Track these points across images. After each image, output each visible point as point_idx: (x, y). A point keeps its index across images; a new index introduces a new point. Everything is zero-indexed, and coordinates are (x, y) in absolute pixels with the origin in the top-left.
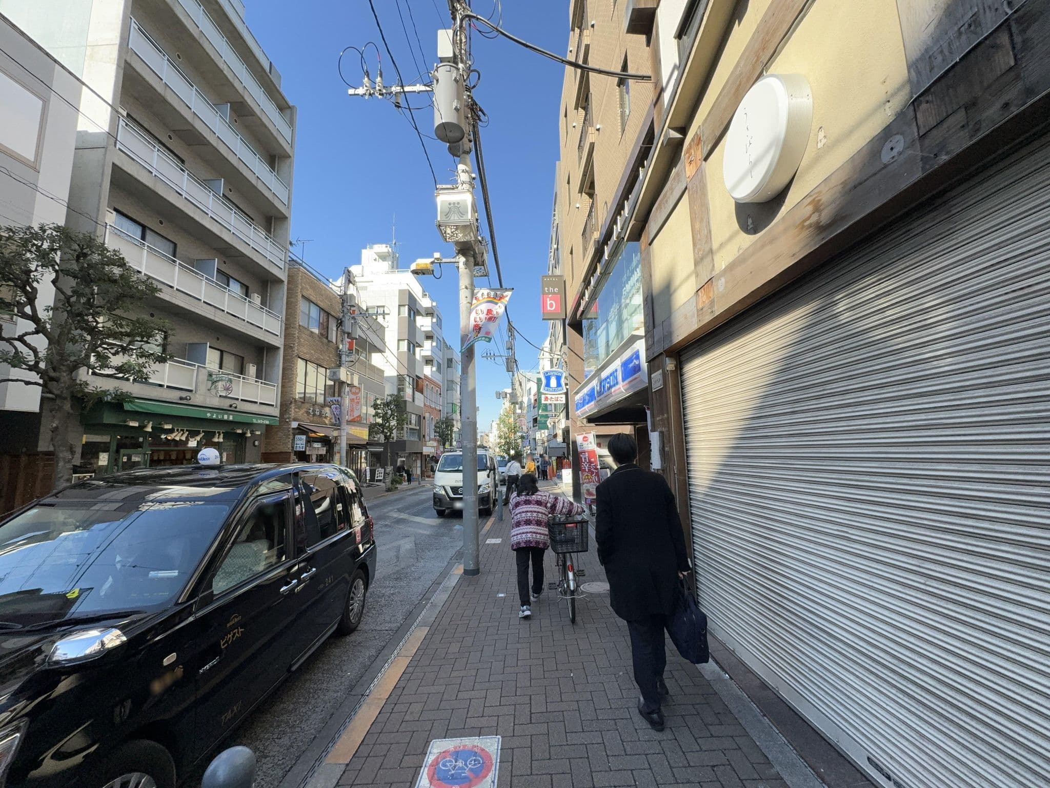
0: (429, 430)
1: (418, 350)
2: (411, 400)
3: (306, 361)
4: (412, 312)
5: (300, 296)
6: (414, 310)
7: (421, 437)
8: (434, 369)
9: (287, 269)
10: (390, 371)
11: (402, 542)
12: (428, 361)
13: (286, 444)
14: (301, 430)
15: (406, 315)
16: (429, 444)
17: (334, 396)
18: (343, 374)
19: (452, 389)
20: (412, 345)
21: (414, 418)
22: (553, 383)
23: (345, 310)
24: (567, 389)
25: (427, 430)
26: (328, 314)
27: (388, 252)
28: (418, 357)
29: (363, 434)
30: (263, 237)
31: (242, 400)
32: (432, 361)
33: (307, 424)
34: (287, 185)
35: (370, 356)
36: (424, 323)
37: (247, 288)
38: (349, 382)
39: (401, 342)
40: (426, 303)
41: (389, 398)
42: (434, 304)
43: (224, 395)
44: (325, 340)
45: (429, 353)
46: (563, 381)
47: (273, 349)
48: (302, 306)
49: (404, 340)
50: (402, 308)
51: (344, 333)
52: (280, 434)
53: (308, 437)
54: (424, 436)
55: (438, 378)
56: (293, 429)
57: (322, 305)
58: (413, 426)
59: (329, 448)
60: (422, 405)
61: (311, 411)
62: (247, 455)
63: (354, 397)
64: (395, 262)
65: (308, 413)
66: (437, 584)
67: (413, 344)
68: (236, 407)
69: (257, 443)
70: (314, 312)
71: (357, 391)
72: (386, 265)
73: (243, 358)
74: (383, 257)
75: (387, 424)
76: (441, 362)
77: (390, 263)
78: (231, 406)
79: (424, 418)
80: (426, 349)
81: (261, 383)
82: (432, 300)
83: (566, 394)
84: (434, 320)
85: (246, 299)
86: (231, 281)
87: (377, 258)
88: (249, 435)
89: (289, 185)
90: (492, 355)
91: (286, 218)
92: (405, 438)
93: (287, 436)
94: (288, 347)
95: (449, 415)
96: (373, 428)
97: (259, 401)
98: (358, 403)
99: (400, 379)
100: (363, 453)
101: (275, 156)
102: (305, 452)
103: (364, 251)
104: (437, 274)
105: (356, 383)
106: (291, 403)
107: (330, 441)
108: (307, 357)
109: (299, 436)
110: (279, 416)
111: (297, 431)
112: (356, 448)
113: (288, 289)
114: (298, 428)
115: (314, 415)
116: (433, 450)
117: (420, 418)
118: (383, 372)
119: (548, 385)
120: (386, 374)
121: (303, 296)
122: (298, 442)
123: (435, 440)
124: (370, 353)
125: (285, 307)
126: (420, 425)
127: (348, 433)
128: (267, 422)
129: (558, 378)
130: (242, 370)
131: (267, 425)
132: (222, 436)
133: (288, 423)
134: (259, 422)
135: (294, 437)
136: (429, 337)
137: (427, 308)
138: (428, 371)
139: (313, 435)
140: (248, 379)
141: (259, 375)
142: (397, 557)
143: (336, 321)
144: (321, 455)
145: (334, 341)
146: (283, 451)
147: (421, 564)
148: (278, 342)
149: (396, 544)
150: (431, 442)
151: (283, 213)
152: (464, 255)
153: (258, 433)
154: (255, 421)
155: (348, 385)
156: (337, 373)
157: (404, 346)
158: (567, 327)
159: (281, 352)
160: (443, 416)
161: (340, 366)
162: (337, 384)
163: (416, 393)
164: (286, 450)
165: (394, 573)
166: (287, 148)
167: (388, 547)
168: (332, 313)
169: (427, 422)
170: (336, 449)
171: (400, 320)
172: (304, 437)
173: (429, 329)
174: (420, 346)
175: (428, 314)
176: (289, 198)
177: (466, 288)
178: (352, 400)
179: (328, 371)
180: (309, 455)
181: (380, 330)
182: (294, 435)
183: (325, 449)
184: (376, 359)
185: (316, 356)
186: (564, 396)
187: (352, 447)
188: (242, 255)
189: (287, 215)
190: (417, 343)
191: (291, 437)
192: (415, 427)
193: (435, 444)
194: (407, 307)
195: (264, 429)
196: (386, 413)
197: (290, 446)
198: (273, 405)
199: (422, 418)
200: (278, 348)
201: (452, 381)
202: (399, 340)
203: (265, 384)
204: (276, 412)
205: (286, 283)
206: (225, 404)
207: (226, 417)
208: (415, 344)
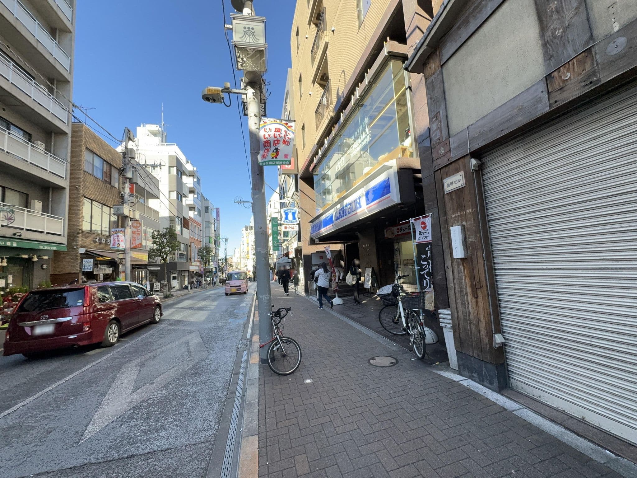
0: (194, 254)
1: (184, 199)
2: (180, 233)
3: (92, 200)
4: (179, 173)
5: (84, 148)
6: (181, 171)
7: (188, 259)
8: (196, 213)
9: (70, 123)
10: (164, 213)
11: (189, 337)
12: (191, 208)
13: (74, 266)
14: (88, 255)
15: (175, 173)
16: (193, 264)
17: (118, 227)
18: (126, 210)
19: (209, 227)
20: (179, 195)
21: (182, 247)
22: (290, 217)
23: (127, 160)
24: (300, 221)
25: (192, 255)
26: (111, 165)
27: (159, 131)
28: (184, 203)
29: (144, 257)
30: (46, 94)
31: (27, 230)
32: (194, 208)
33: (93, 249)
34: (69, 54)
35: (148, 202)
36: (188, 182)
37: (30, 135)
38: (131, 217)
39: (171, 193)
40: (189, 167)
41: (165, 230)
42: (195, 169)
43: (6, 224)
44: (108, 186)
45: (192, 202)
46: (296, 216)
47: (59, 189)
48: (86, 156)
49: (173, 191)
50: (171, 169)
51: (126, 178)
52: (68, 258)
53: (95, 260)
54: (190, 259)
55: (199, 219)
56: (81, 254)
57: (105, 157)
58: (182, 252)
59: (115, 269)
60: (189, 238)
61: (97, 240)
62: (35, 276)
63: (135, 230)
64: (164, 138)
65: (95, 242)
66: (235, 374)
67: (181, 195)
68: (20, 236)
69: (45, 266)
70: (98, 162)
71: (138, 225)
72: (157, 140)
73: (27, 195)
74: (155, 134)
75: (163, 250)
76: (201, 209)
77: (160, 138)
78: (15, 234)
79: (190, 246)
80: (190, 199)
81: (48, 216)
82: (194, 166)
83: (299, 224)
84: (195, 180)
85: (28, 143)
86: (12, 127)
87: (150, 134)
88: (35, 259)
89: (71, 55)
90: (242, 201)
91: (69, 82)
92: (176, 260)
93: (76, 260)
94: (74, 188)
95: (207, 245)
96: (151, 254)
97: (45, 231)
98: (139, 234)
99: (171, 219)
100: (143, 272)
101: (56, 29)
102: (92, 272)
103: (138, 128)
104: (227, 102)
105: (137, 217)
106: (78, 233)
107: (116, 262)
108: (92, 197)
109: (86, 260)
110: (66, 244)
111: (85, 256)
112: (138, 268)
113: (72, 141)
114: (84, 254)
115: (100, 243)
116: (197, 268)
117: (187, 247)
118: (157, 213)
119: (287, 218)
120: (161, 215)
121: (87, 148)
122: (86, 264)
123: (198, 261)
124: (147, 198)
125: (69, 155)
126: (187, 251)
127: (131, 257)
128: (55, 249)
129: (294, 214)
130: (27, 204)
131: (55, 251)
132: (5, 260)
133: (76, 250)
134: (46, 248)
135: (82, 261)
136: (192, 191)
137: (190, 171)
138: (191, 214)
139: (100, 258)
140: (34, 212)
141: (45, 209)
142: (189, 352)
143: (118, 172)
144: (107, 275)
145: (117, 186)
146: (72, 272)
147: (213, 356)
148: (64, 183)
149: (183, 340)
150: (195, 263)
151: (65, 78)
152: (253, 87)
153: (46, 258)
154: (41, 247)
155: (131, 219)
156: (121, 209)
157: (174, 196)
158: (299, 180)
159: (67, 191)
160: (202, 245)
161: (123, 203)
162: (120, 218)
163: (184, 229)
164: (75, 271)
165: (191, 369)
166: (68, 25)
167: (177, 343)
168: (114, 165)
169: (192, 249)
170: (121, 268)
171: (170, 177)
172: (92, 260)
173: (192, 186)
174: (185, 196)
175: (190, 176)
176: (70, 66)
177: (255, 116)
178: (133, 232)
179: (112, 209)
180: (97, 275)
181: (155, 182)
182: (82, 259)
183: (111, 269)
184: (152, 203)
185: (100, 197)
186: (297, 226)
187: (135, 267)
188: (24, 105)
189: (69, 80)
190: (184, 194)
191: (79, 261)
192: (184, 253)
193: (198, 264)
194: (175, 168)
195: (52, 256)
196: (163, 242)
197: (78, 267)
198: (60, 235)
199: (188, 246)
200: (63, 188)
201: (209, 222)
202: (169, 191)
203: (51, 217)
204: (64, 240)
205: (70, 135)
206: (9, 232)
207: (9, 244)
208: (182, 194)
